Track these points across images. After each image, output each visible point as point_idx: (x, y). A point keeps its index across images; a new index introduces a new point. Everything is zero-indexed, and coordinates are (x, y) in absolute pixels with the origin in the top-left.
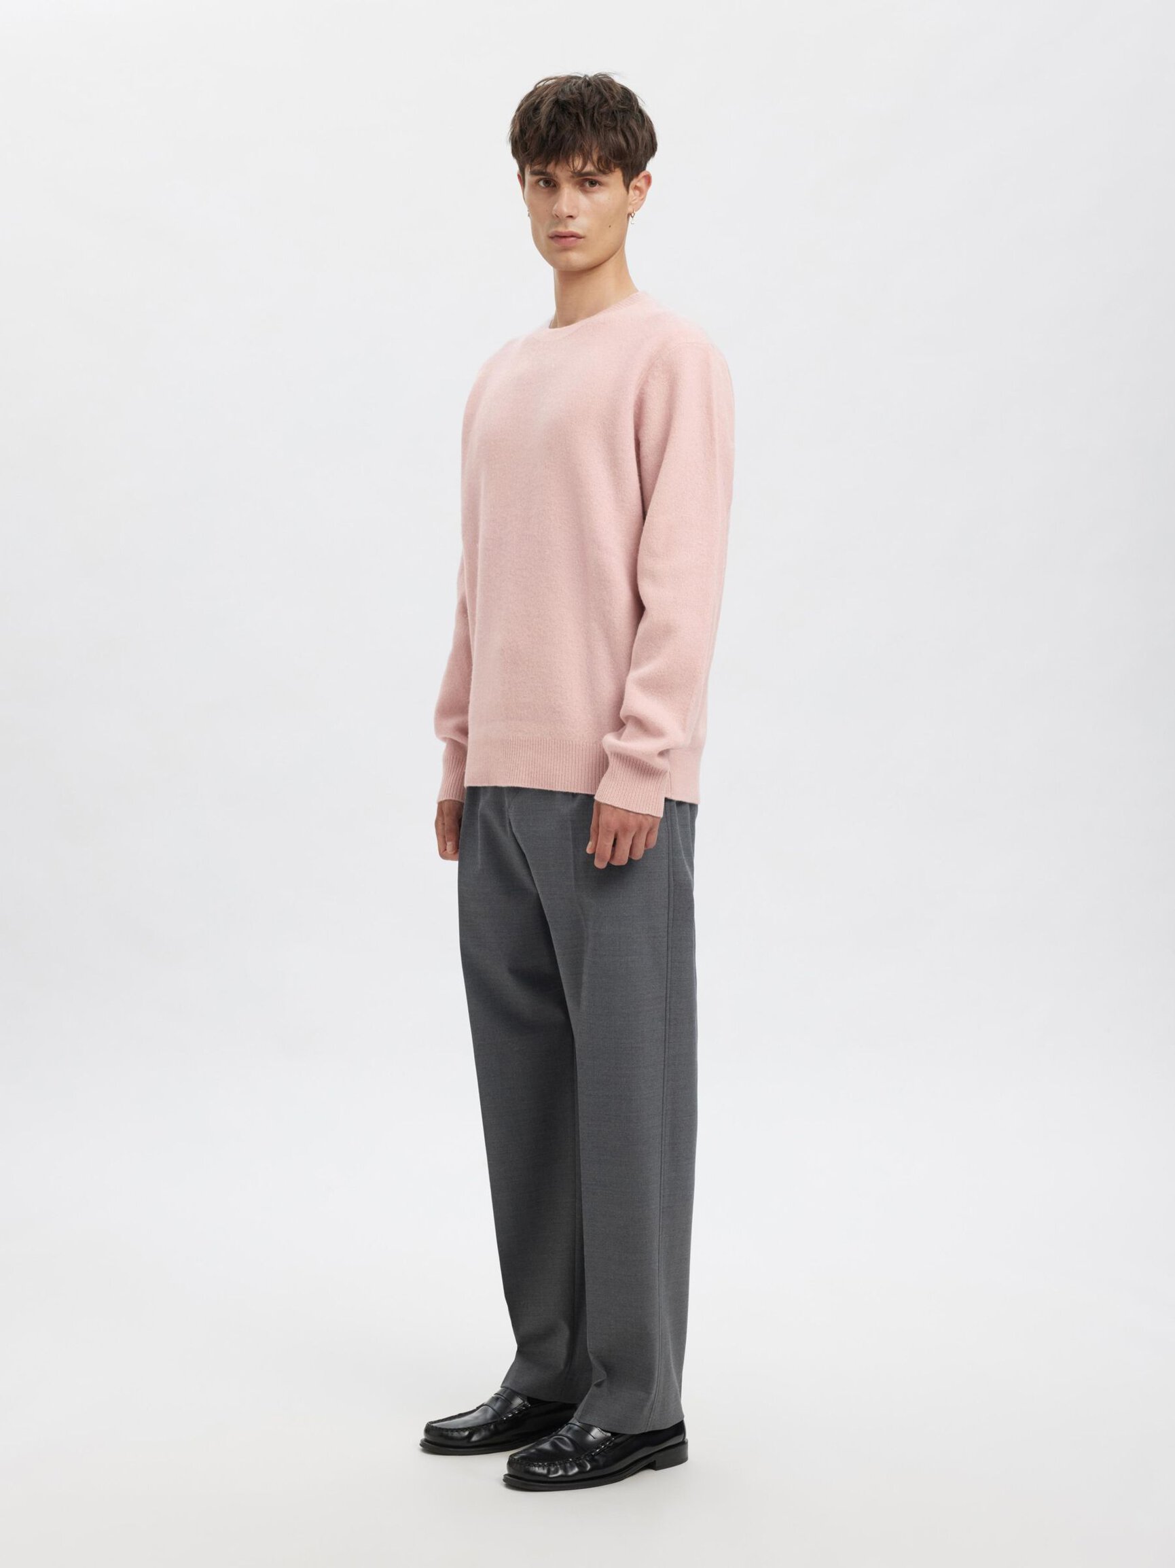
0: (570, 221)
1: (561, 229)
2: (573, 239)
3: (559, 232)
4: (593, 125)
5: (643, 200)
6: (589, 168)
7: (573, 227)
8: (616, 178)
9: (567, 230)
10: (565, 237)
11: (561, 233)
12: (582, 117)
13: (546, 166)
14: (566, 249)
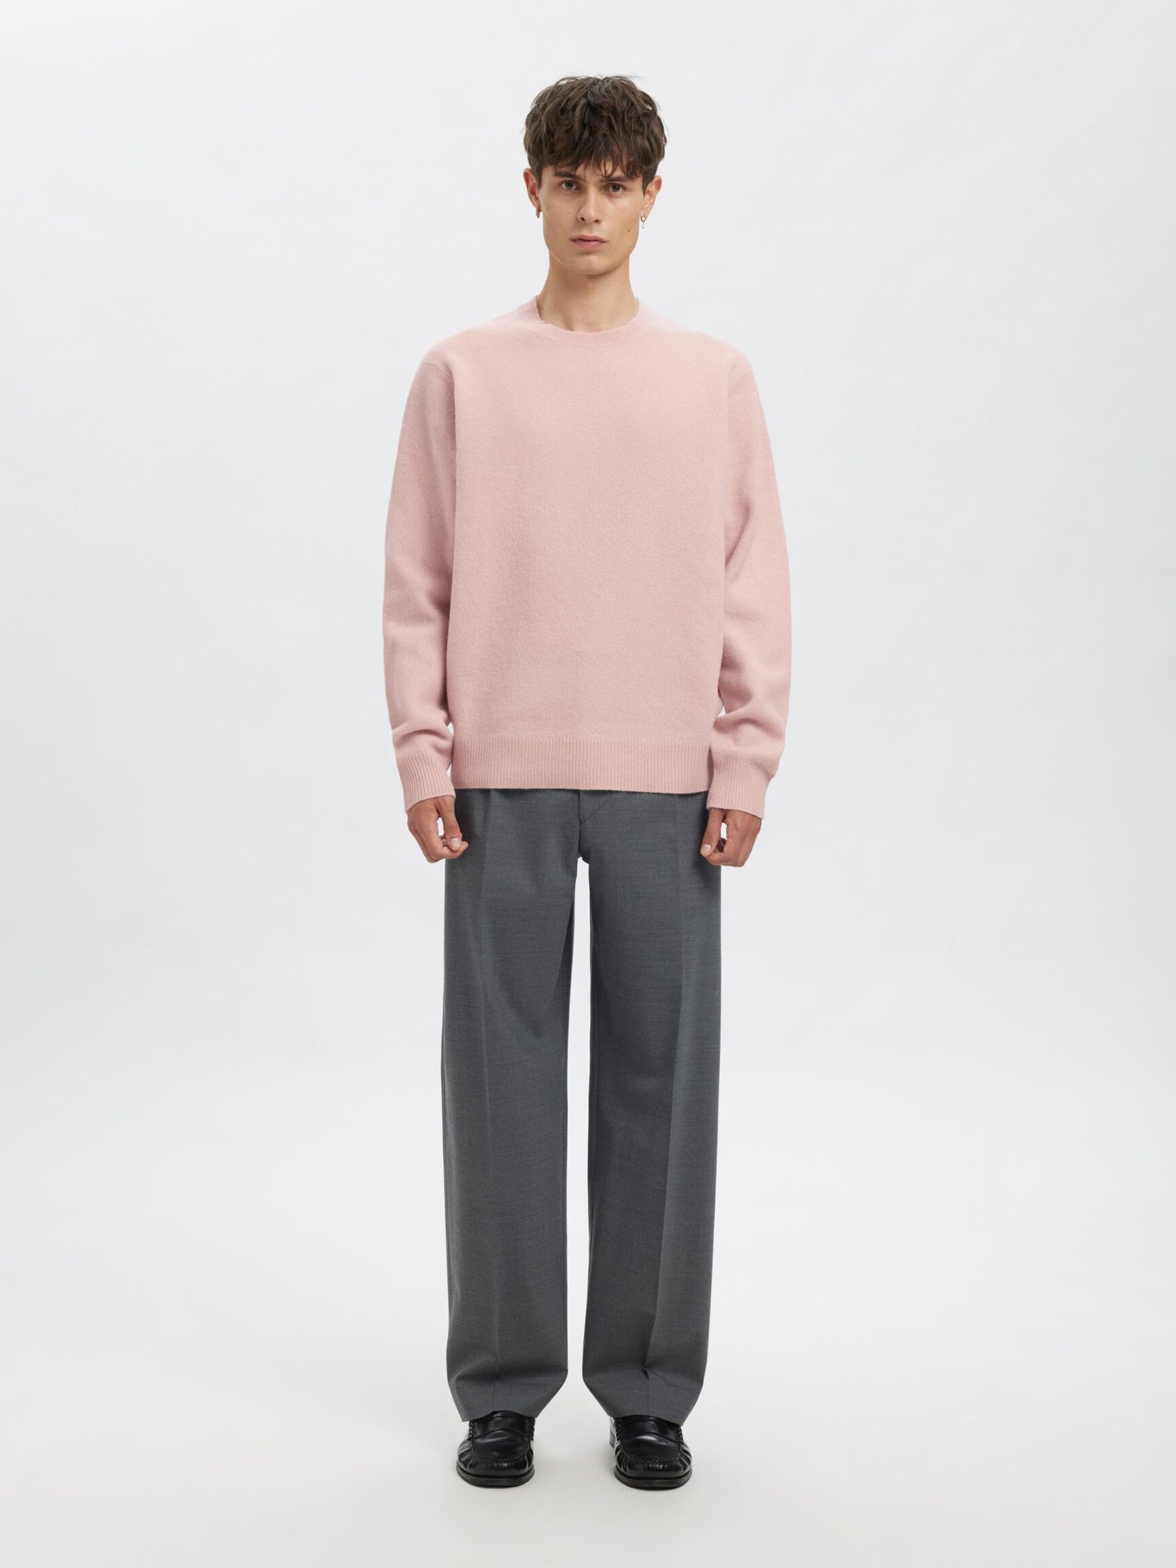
0: (595, 226)
1: (586, 233)
2: (594, 243)
3: (583, 236)
4: (624, 130)
5: (652, 204)
6: (619, 173)
7: (596, 232)
8: (637, 184)
9: (592, 235)
10: (589, 241)
11: (587, 237)
12: (614, 121)
13: (576, 168)
14: (588, 253)
